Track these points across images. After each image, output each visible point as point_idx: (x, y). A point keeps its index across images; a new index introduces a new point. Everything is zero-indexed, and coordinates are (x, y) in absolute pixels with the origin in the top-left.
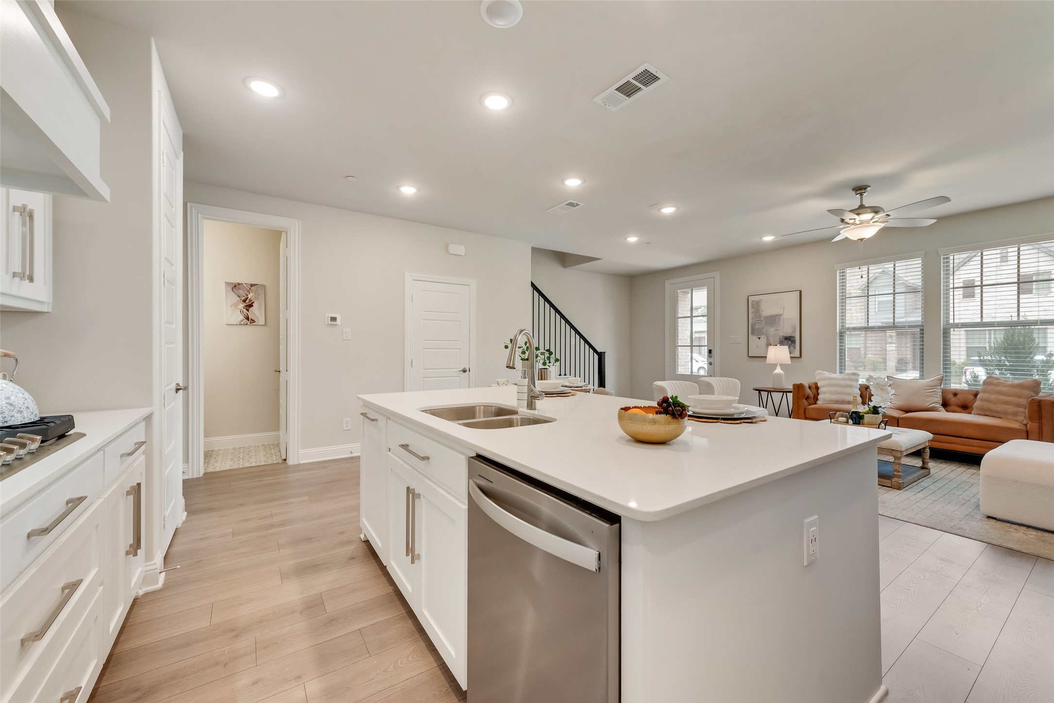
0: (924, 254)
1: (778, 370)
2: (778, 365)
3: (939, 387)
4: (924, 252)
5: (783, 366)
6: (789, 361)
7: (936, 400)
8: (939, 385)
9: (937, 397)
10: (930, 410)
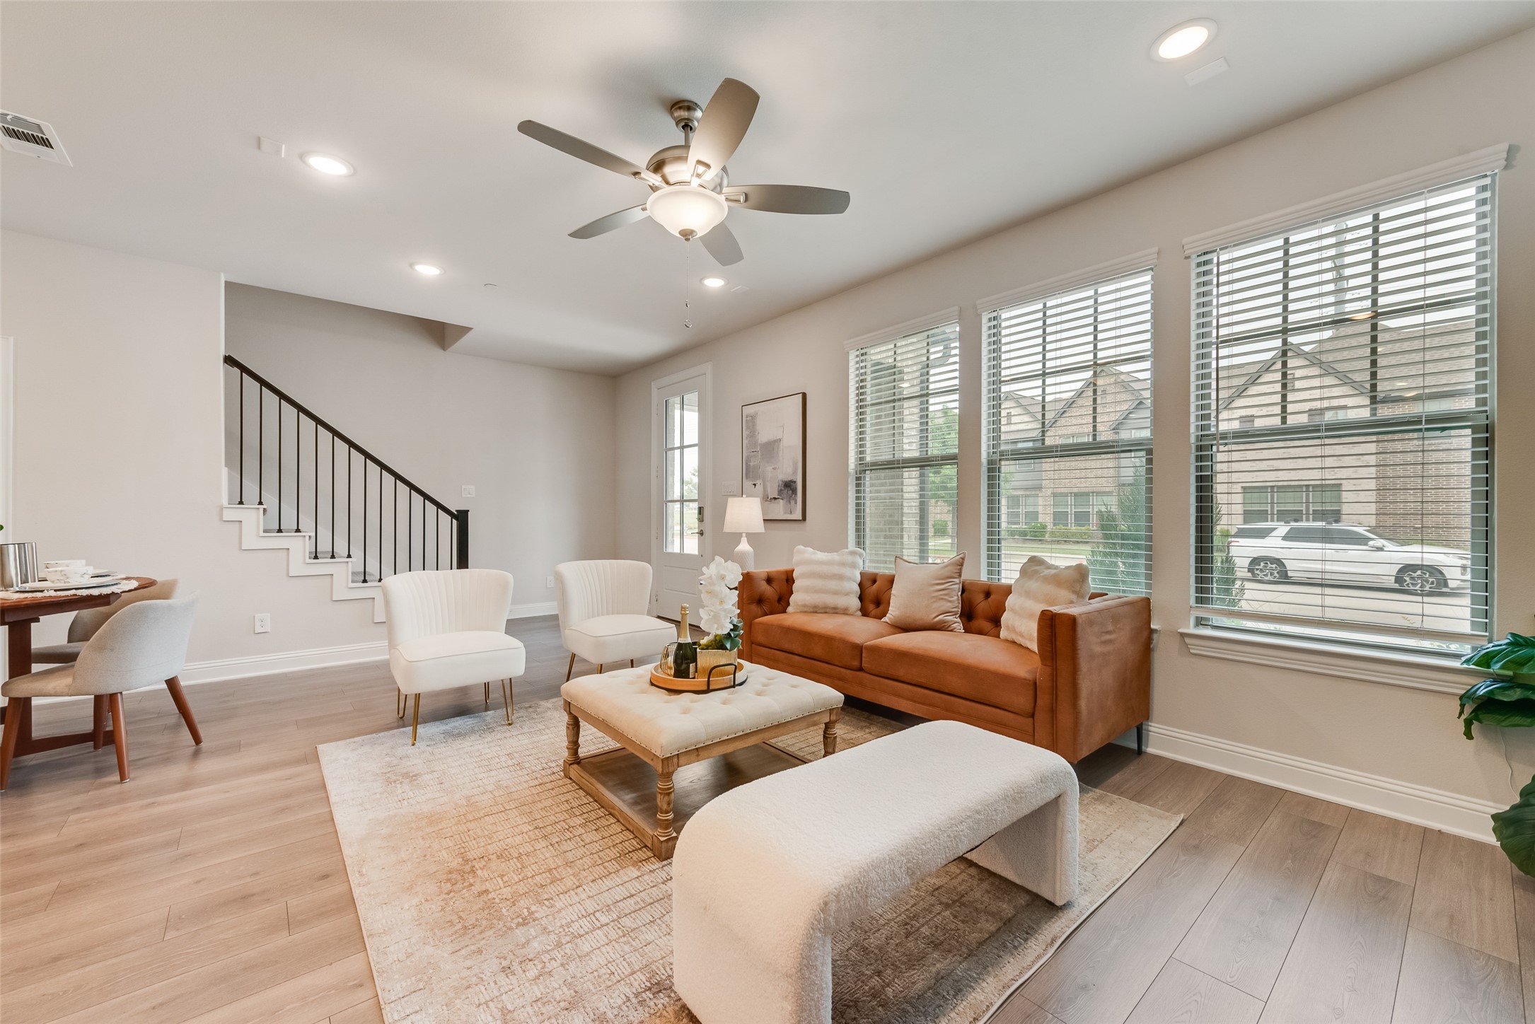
0: (957, 313)
1: (744, 546)
2: (744, 535)
3: (957, 581)
4: (956, 308)
5: (752, 538)
6: (759, 527)
7: (947, 606)
8: (956, 575)
9: (950, 601)
10: (938, 626)
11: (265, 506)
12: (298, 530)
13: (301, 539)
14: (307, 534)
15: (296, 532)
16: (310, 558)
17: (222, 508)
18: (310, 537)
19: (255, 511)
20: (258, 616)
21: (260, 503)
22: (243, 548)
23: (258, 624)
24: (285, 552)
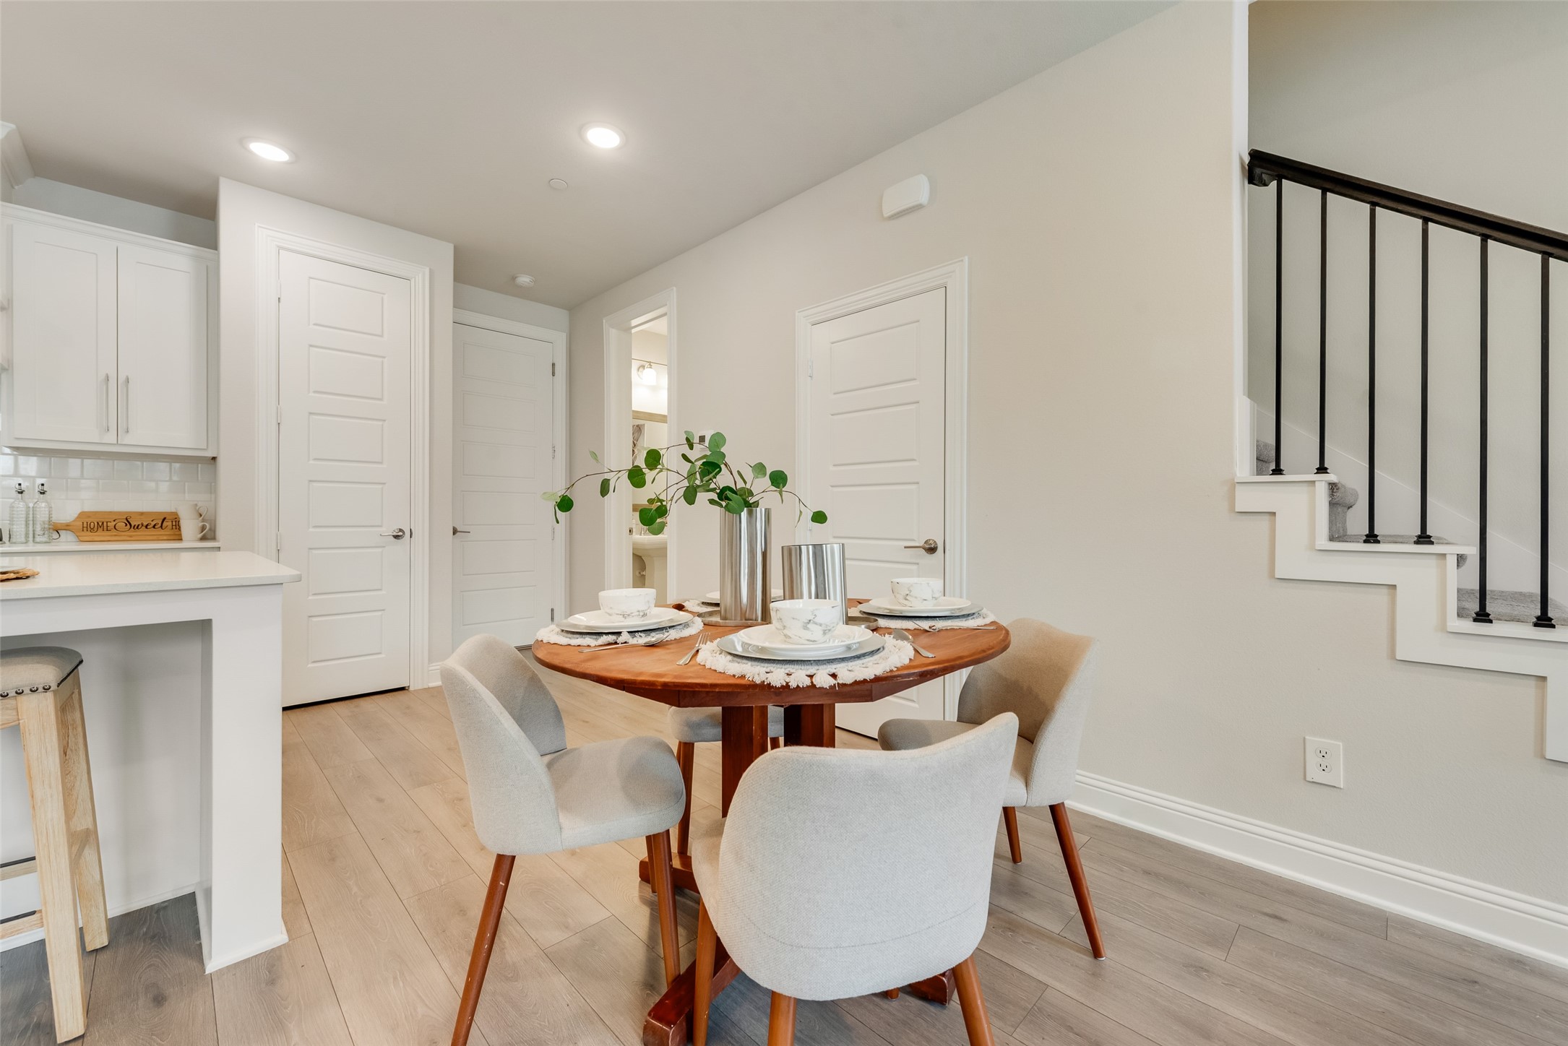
11: (1331, 477)
12: (1424, 538)
13: (1433, 562)
14: (1452, 551)
15: (1417, 543)
16: (1461, 614)
17: (1233, 485)
18: (1461, 559)
19: (1305, 488)
20: (1314, 741)
21: (1322, 469)
22: (1277, 576)
23: (1313, 761)
24: (1382, 597)
